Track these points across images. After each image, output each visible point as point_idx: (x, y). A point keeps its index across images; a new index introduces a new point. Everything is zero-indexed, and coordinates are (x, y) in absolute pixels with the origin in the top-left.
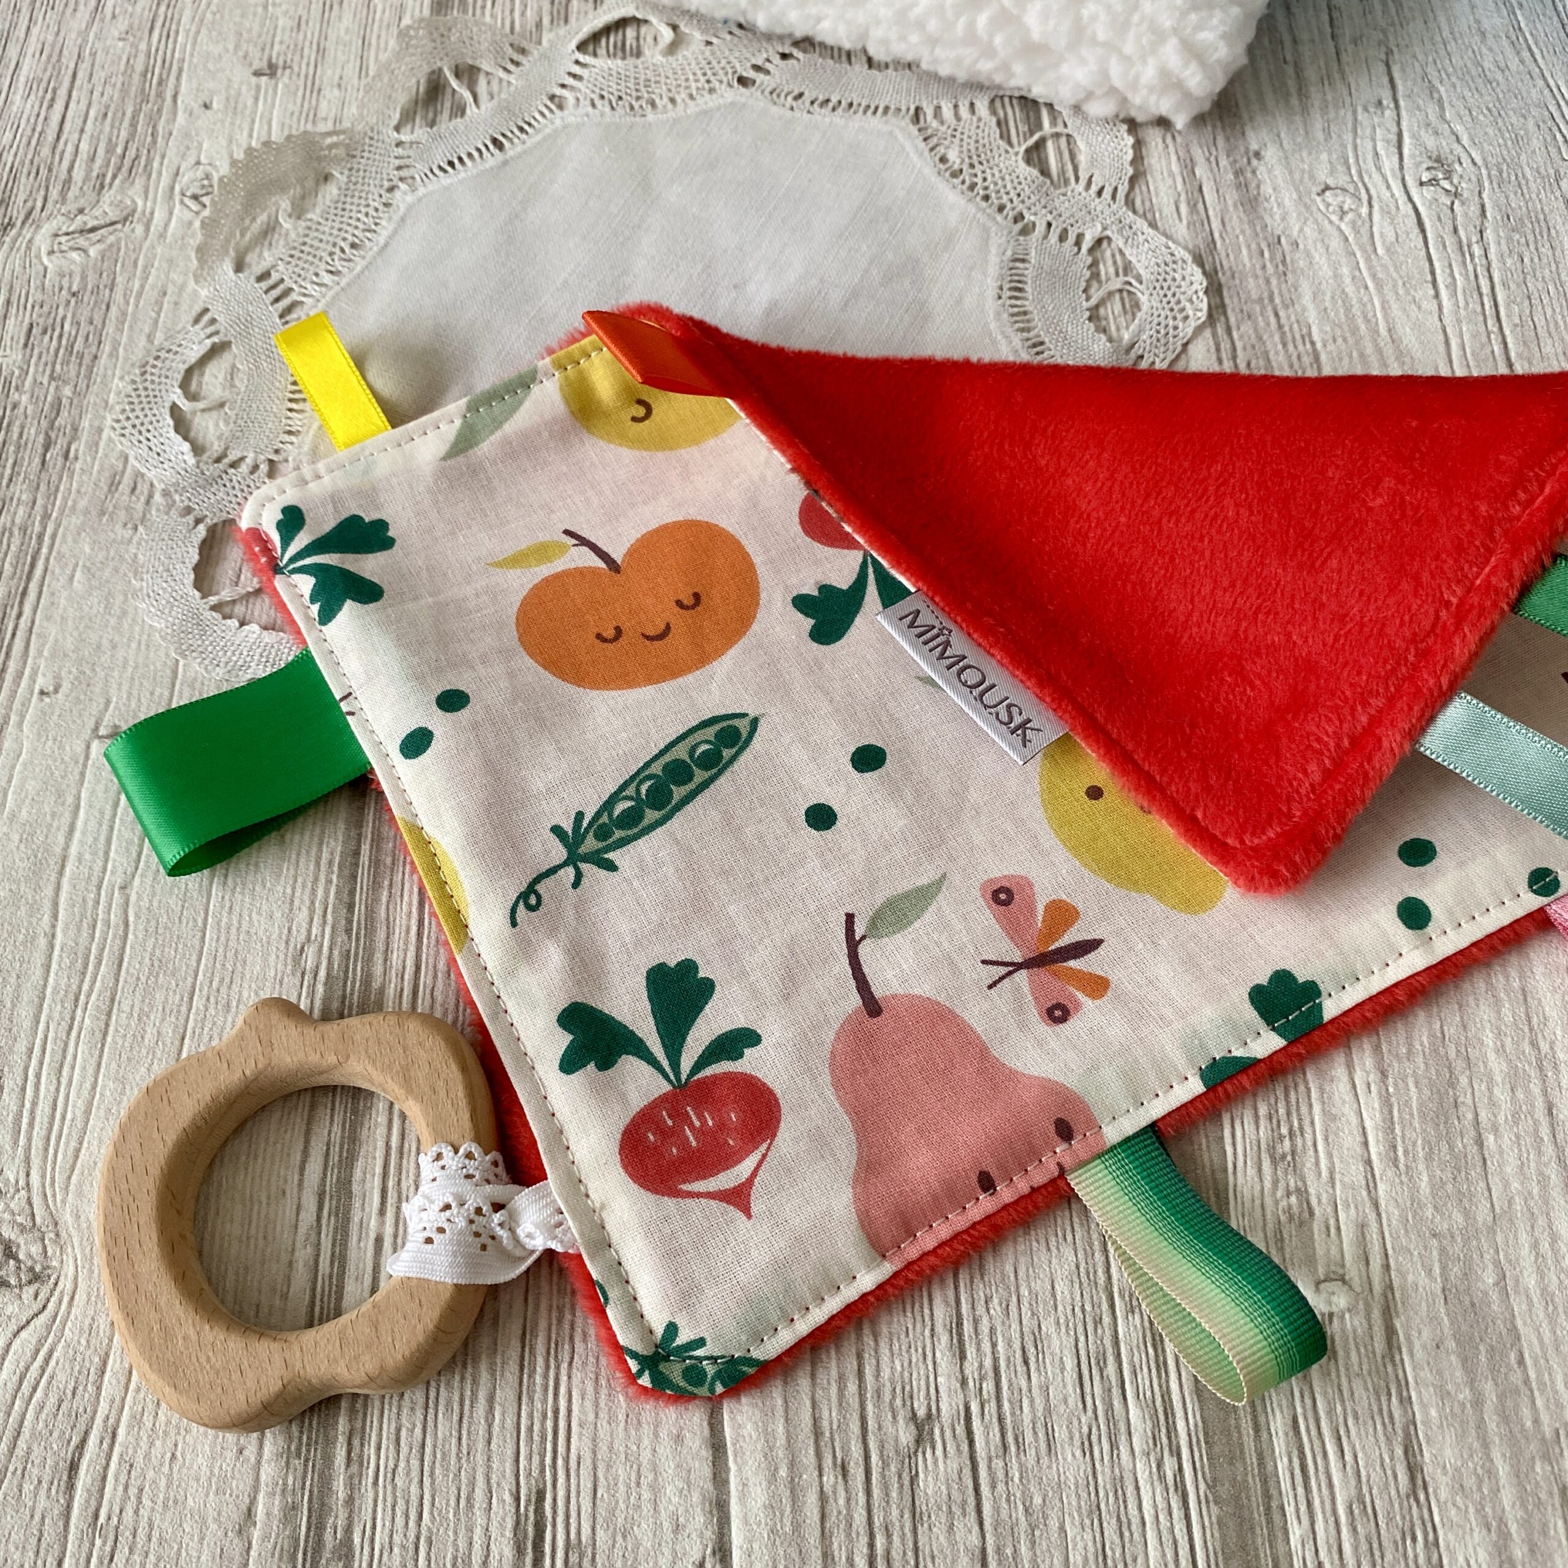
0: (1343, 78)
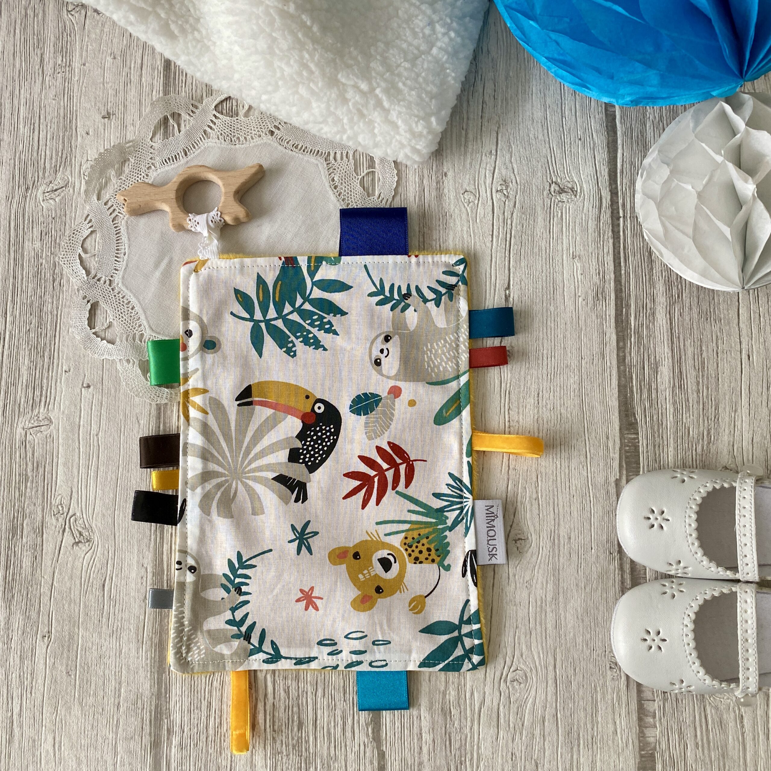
0: (481, 139)
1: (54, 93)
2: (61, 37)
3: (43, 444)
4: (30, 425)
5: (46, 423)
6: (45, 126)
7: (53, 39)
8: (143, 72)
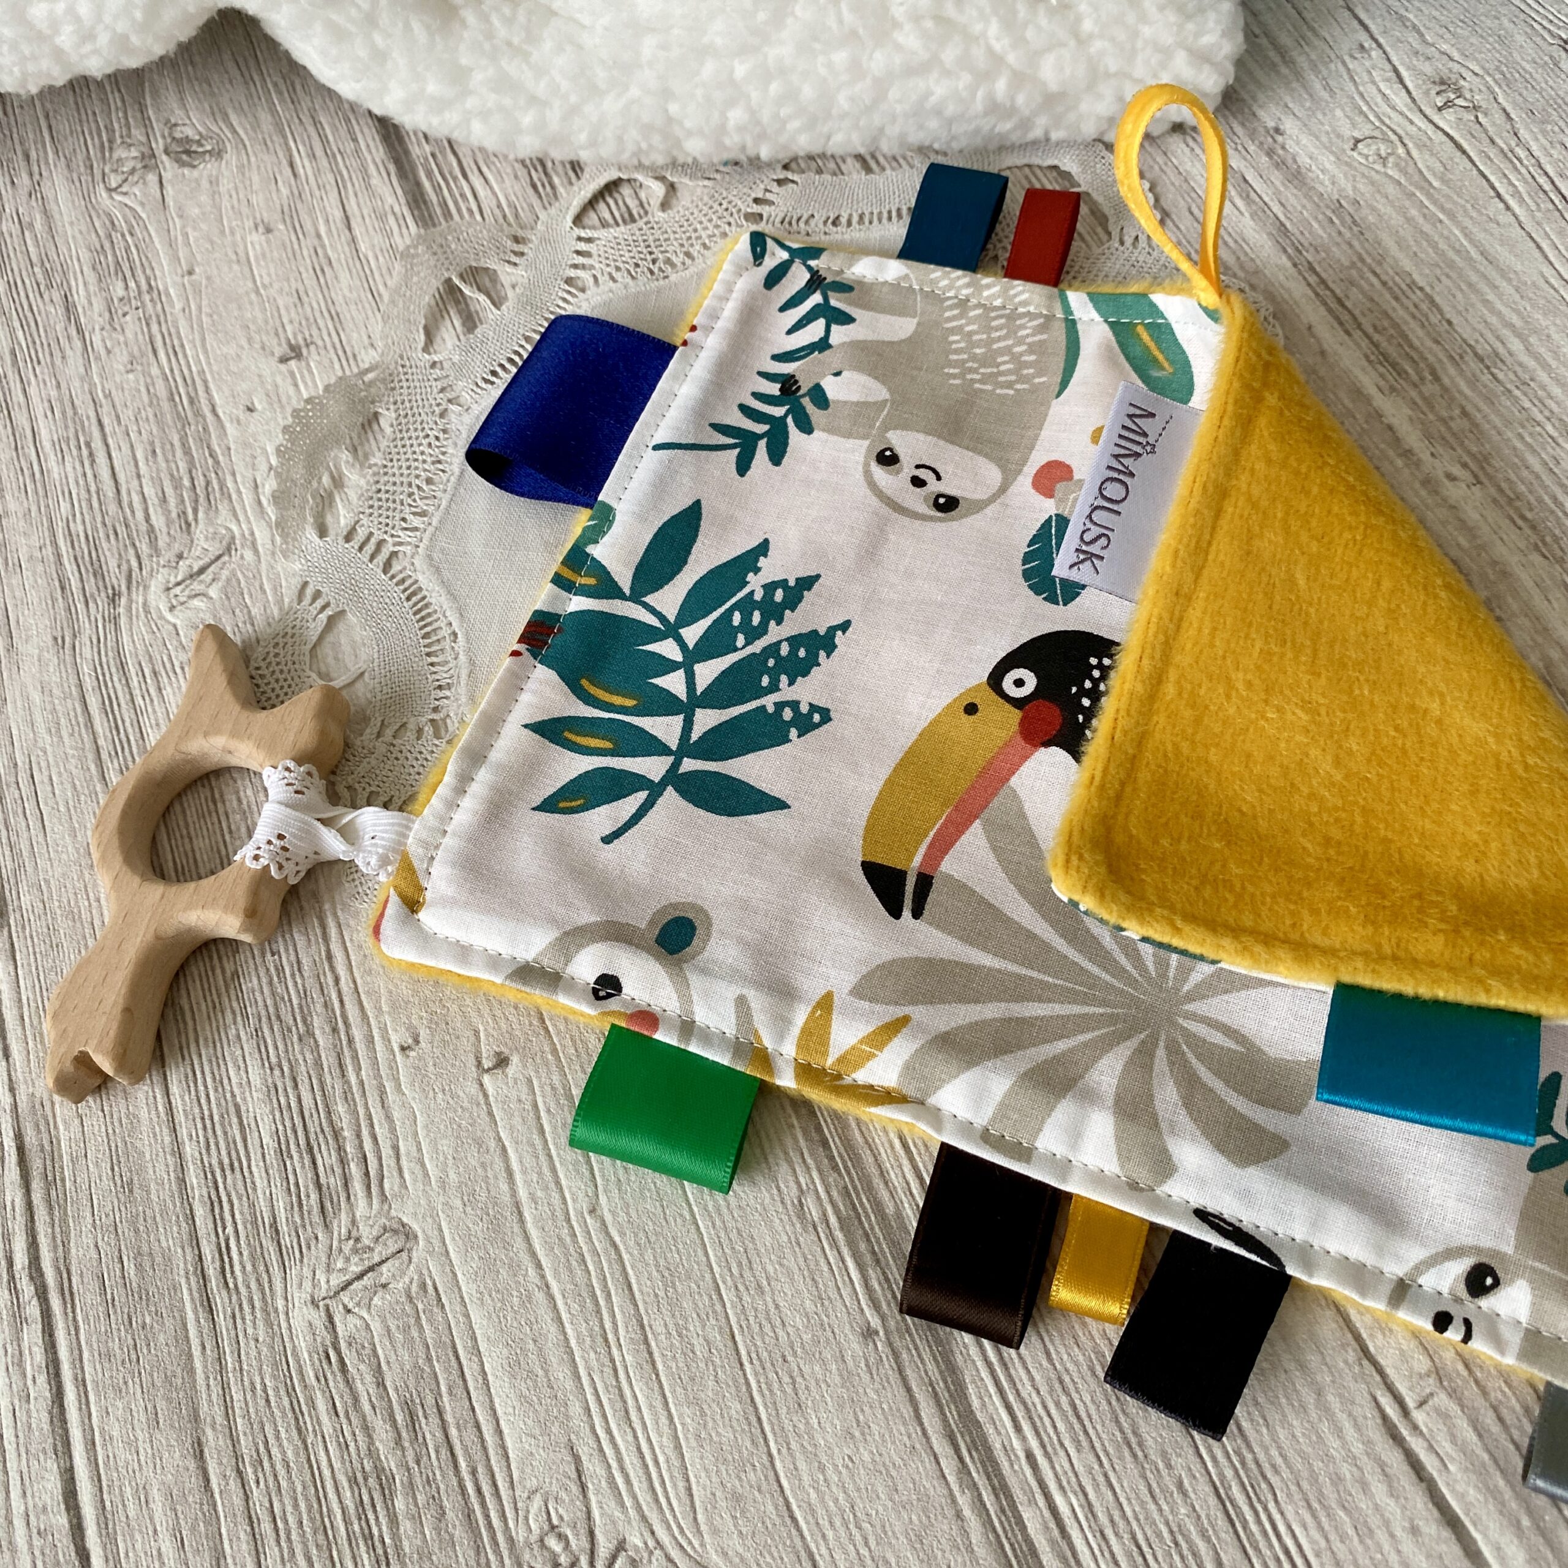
1: (125, 358)
2: (107, 246)
3: (406, 1329)
4: (336, 1280)
5: (393, 1247)
6: (120, 435)
7: (85, 255)
8: (357, 231)
